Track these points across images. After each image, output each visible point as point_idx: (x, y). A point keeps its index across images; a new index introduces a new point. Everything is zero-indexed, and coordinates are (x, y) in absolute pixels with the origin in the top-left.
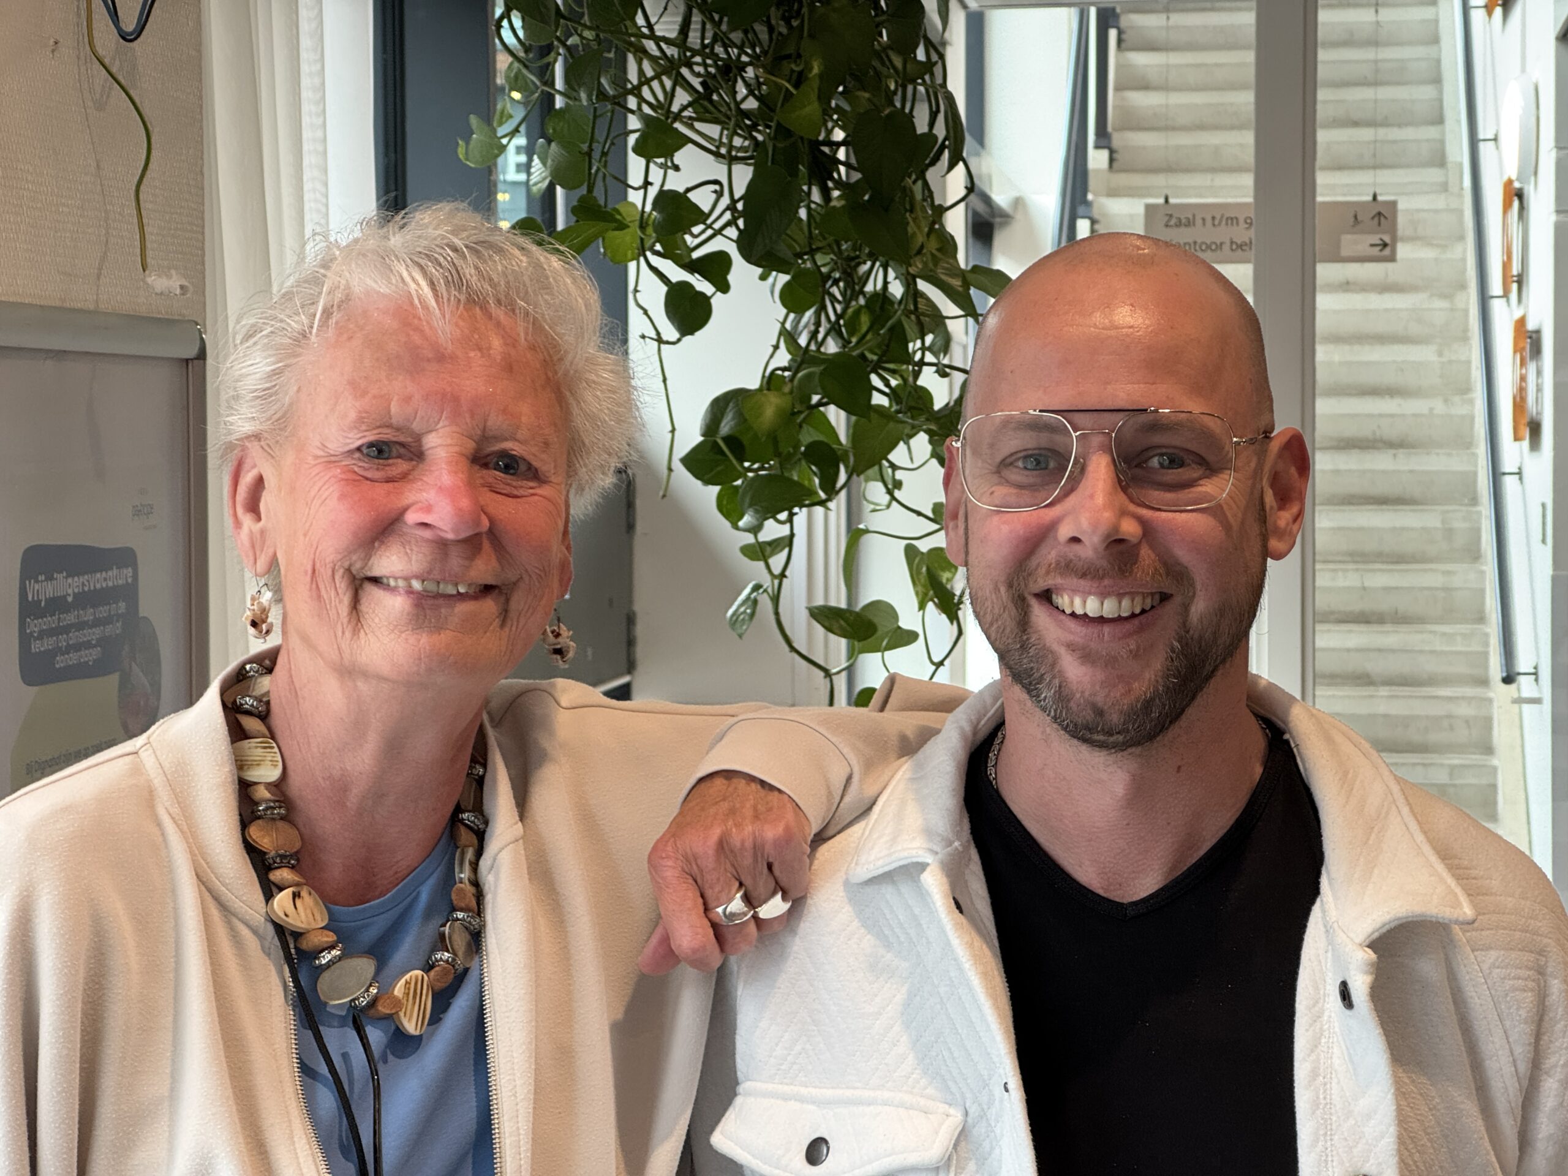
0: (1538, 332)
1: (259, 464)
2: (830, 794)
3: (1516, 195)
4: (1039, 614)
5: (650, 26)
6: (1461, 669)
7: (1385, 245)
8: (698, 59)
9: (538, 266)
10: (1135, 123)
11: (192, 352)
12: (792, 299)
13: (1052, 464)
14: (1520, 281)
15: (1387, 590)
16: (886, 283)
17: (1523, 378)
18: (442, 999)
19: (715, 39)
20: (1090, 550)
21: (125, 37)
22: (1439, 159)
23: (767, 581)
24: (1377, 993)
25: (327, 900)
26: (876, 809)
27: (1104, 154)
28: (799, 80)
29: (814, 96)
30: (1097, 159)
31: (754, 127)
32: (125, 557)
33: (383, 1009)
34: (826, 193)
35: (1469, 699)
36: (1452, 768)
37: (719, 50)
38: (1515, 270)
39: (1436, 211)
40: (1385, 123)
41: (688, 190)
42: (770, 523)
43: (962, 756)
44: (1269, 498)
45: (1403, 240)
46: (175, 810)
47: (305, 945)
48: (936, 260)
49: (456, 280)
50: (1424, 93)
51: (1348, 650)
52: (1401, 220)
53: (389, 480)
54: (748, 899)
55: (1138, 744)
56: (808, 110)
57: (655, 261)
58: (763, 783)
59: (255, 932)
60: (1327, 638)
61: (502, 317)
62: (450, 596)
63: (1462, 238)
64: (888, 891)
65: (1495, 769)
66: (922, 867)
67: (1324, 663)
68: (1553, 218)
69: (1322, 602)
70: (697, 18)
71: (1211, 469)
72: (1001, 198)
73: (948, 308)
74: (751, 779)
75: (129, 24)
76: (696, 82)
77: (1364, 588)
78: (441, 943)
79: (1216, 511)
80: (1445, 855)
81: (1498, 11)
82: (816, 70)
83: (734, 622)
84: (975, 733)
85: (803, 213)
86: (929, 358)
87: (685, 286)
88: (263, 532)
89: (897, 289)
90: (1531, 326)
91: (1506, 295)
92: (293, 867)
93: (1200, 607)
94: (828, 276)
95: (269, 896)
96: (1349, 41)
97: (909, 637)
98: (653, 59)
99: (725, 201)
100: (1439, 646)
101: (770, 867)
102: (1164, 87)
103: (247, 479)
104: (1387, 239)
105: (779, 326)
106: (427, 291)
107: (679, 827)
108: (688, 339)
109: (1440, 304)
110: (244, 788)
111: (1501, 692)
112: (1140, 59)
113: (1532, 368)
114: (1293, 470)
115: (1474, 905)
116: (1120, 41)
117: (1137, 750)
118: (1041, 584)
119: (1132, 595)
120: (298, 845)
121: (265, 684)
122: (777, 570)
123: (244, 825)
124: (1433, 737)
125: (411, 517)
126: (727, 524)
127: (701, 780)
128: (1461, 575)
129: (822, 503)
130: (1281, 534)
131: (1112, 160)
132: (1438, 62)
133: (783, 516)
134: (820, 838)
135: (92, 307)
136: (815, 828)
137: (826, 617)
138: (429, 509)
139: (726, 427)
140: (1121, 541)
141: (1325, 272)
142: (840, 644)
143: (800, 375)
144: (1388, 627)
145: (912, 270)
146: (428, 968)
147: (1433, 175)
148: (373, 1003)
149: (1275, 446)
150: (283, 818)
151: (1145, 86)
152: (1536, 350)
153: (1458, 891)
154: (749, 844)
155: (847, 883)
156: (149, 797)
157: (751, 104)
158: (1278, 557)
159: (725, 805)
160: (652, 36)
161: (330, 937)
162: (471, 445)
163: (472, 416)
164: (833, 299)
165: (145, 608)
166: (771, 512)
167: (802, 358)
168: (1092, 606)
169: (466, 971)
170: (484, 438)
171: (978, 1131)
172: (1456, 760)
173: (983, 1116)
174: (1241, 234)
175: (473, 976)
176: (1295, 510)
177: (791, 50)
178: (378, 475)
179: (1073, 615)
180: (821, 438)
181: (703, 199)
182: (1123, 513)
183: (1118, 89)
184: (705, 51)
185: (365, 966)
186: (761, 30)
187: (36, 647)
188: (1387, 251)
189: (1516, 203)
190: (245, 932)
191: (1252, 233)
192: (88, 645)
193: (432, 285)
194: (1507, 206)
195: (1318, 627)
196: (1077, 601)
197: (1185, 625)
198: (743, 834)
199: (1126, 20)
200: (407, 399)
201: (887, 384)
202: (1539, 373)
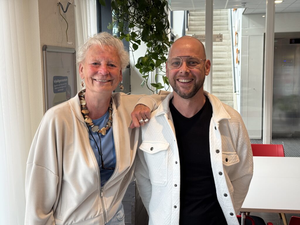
0: (239, 50)
1: (82, 66)
2: (153, 106)
3: (237, 33)
4: (177, 82)
5: (130, 11)
6: (229, 91)
7: (221, 40)
8: (136, 15)
9: (115, 40)
10: (191, 25)
11: (74, 52)
12: (148, 46)
13: (179, 64)
14: (237, 44)
15: (221, 82)
16: (160, 44)
17: (237, 56)
18: (107, 131)
19: (138, 13)
20: (183, 74)
21: (64, 12)
22: (228, 30)
23: (146, 80)
24: (219, 128)
25: (92, 119)
26: (158, 107)
27: (187, 29)
28: (149, 18)
29: (150, 20)
30: (186, 30)
31: (143, 24)
32: (66, 78)
33: (100, 132)
34: (152, 32)
35: (231, 95)
36: (228, 103)
37: (139, 14)
38: (237, 43)
39: (227, 36)
40: (221, 25)
41: (135, 32)
42: (146, 73)
43: (169, 101)
44: (206, 68)
45: (223, 39)
46: (73, 109)
47: (90, 125)
48: (166, 41)
49: (104, 42)
50: (226, 21)
51: (216, 89)
52: (223, 37)
53: (96, 67)
54: (143, 120)
55: (190, 98)
56: (150, 22)
57: (131, 41)
58: (145, 105)
59: (83, 123)
60: (214, 88)
61: (110, 47)
62: (104, 82)
63: (230, 39)
64: (160, 117)
65: (233, 103)
66: (164, 114)
67: (213, 90)
68: (241, 36)
69: (213, 83)
70: (136, 10)
71: (198, 64)
72: (175, 35)
73: (167, 46)
74: (143, 105)
75: (65, 10)
76: (136, 18)
77: (218, 82)
78: (107, 124)
79: (199, 69)
80: (228, 111)
81: (235, 11)
82: (151, 16)
83: (142, 85)
84: (170, 98)
85: (149, 35)
86: (165, 53)
87: (135, 44)
88: (83, 74)
89: (161, 44)
90: (238, 50)
91: (235, 46)
92: (87, 115)
93: (197, 81)
94: (153, 43)
95: (85, 119)
96: (217, 15)
97: (163, 87)
98: (131, 16)
99: (140, 33)
100: (227, 88)
101: (146, 115)
102: (195, 21)
103: (81, 67)
104: (221, 39)
105: (147, 49)
106: (100, 44)
107: (135, 111)
108: (135, 51)
109: (227, 47)
110: (81, 106)
111: (234, 94)
112: (192, 17)
113: (238, 55)
114: (208, 65)
115: (231, 117)
116: (189, 15)
117: (190, 99)
118: (177, 79)
119: (188, 79)
120: (88, 112)
121: (84, 93)
122: (147, 79)
123: (81, 110)
124: (226, 99)
125: (99, 72)
126: (141, 73)
127: (137, 105)
128: (230, 80)
129: (152, 71)
130: (207, 72)
131: (188, 30)
132: (228, 17)
133: (147, 72)
134: (152, 111)
135: (61, 46)
136: (151, 110)
137: (153, 85)
138: (101, 71)
139: (140, 62)
140: (187, 73)
141: (214, 43)
142: (155, 88)
143: (149, 55)
144: (221, 86)
145: (163, 42)
146: (106, 127)
147: (227, 31)
148: (98, 131)
149: (206, 62)
150: (86, 109)
151: (192, 21)
152: (239, 52)
153: (229, 116)
154: (143, 113)
155: (155, 117)
156: (69, 107)
157: (143, 21)
158: (207, 75)
159: (140, 108)
160: (131, 12)
161: (93, 124)
162: (107, 63)
163: (107, 59)
164: (153, 45)
165: (69, 84)
166: (146, 72)
167: (150, 53)
168: (184, 81)
169: (110, 128)
170: (108, 62)
171: (171, 146)
172: (229, 102)
173: (172, 144)
174: (204, 38)
175: (111, 128)
176: (209, 69)
177: (148, 14)
178: (95, 66)
179: (181, 82)
180: (152, 63)
181: (137, 33)
182: (187, 69)
183: (189, 21)
184: (137, 14)
185: (97, 127)
186: (144, 12)
187: (55, 88)
188: (221, 41)
189: (237, 34)
190: (82, 123)
191: (205, 38)
192: (62, 88)
193: (101, 43)
194: (236, 35)
195: (213, 86)
196: (182, 80)
197: (195, 83)
198: (142, 112)
199: (190, 12)
200: (98, 57)
201: (160, 56)
202: (239, 55)
